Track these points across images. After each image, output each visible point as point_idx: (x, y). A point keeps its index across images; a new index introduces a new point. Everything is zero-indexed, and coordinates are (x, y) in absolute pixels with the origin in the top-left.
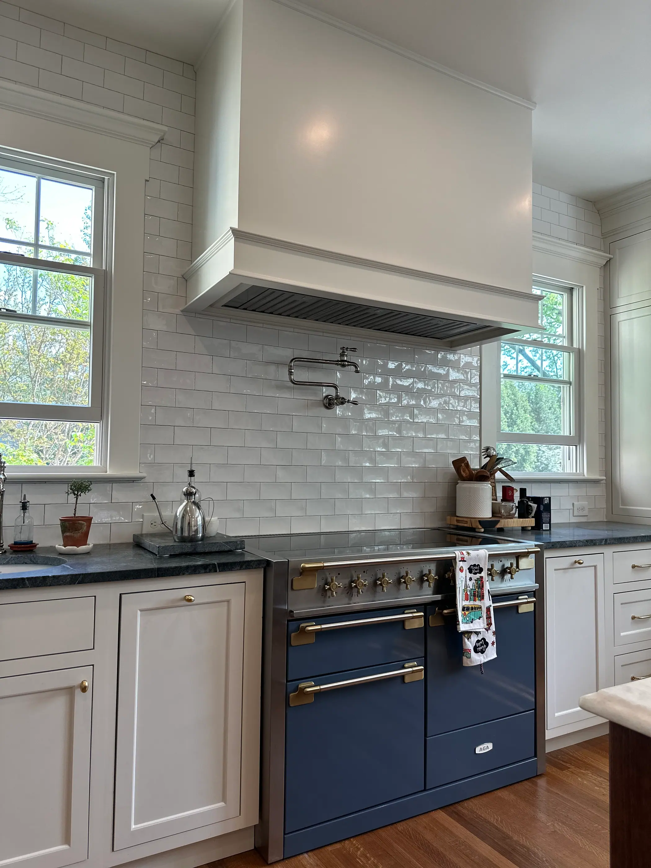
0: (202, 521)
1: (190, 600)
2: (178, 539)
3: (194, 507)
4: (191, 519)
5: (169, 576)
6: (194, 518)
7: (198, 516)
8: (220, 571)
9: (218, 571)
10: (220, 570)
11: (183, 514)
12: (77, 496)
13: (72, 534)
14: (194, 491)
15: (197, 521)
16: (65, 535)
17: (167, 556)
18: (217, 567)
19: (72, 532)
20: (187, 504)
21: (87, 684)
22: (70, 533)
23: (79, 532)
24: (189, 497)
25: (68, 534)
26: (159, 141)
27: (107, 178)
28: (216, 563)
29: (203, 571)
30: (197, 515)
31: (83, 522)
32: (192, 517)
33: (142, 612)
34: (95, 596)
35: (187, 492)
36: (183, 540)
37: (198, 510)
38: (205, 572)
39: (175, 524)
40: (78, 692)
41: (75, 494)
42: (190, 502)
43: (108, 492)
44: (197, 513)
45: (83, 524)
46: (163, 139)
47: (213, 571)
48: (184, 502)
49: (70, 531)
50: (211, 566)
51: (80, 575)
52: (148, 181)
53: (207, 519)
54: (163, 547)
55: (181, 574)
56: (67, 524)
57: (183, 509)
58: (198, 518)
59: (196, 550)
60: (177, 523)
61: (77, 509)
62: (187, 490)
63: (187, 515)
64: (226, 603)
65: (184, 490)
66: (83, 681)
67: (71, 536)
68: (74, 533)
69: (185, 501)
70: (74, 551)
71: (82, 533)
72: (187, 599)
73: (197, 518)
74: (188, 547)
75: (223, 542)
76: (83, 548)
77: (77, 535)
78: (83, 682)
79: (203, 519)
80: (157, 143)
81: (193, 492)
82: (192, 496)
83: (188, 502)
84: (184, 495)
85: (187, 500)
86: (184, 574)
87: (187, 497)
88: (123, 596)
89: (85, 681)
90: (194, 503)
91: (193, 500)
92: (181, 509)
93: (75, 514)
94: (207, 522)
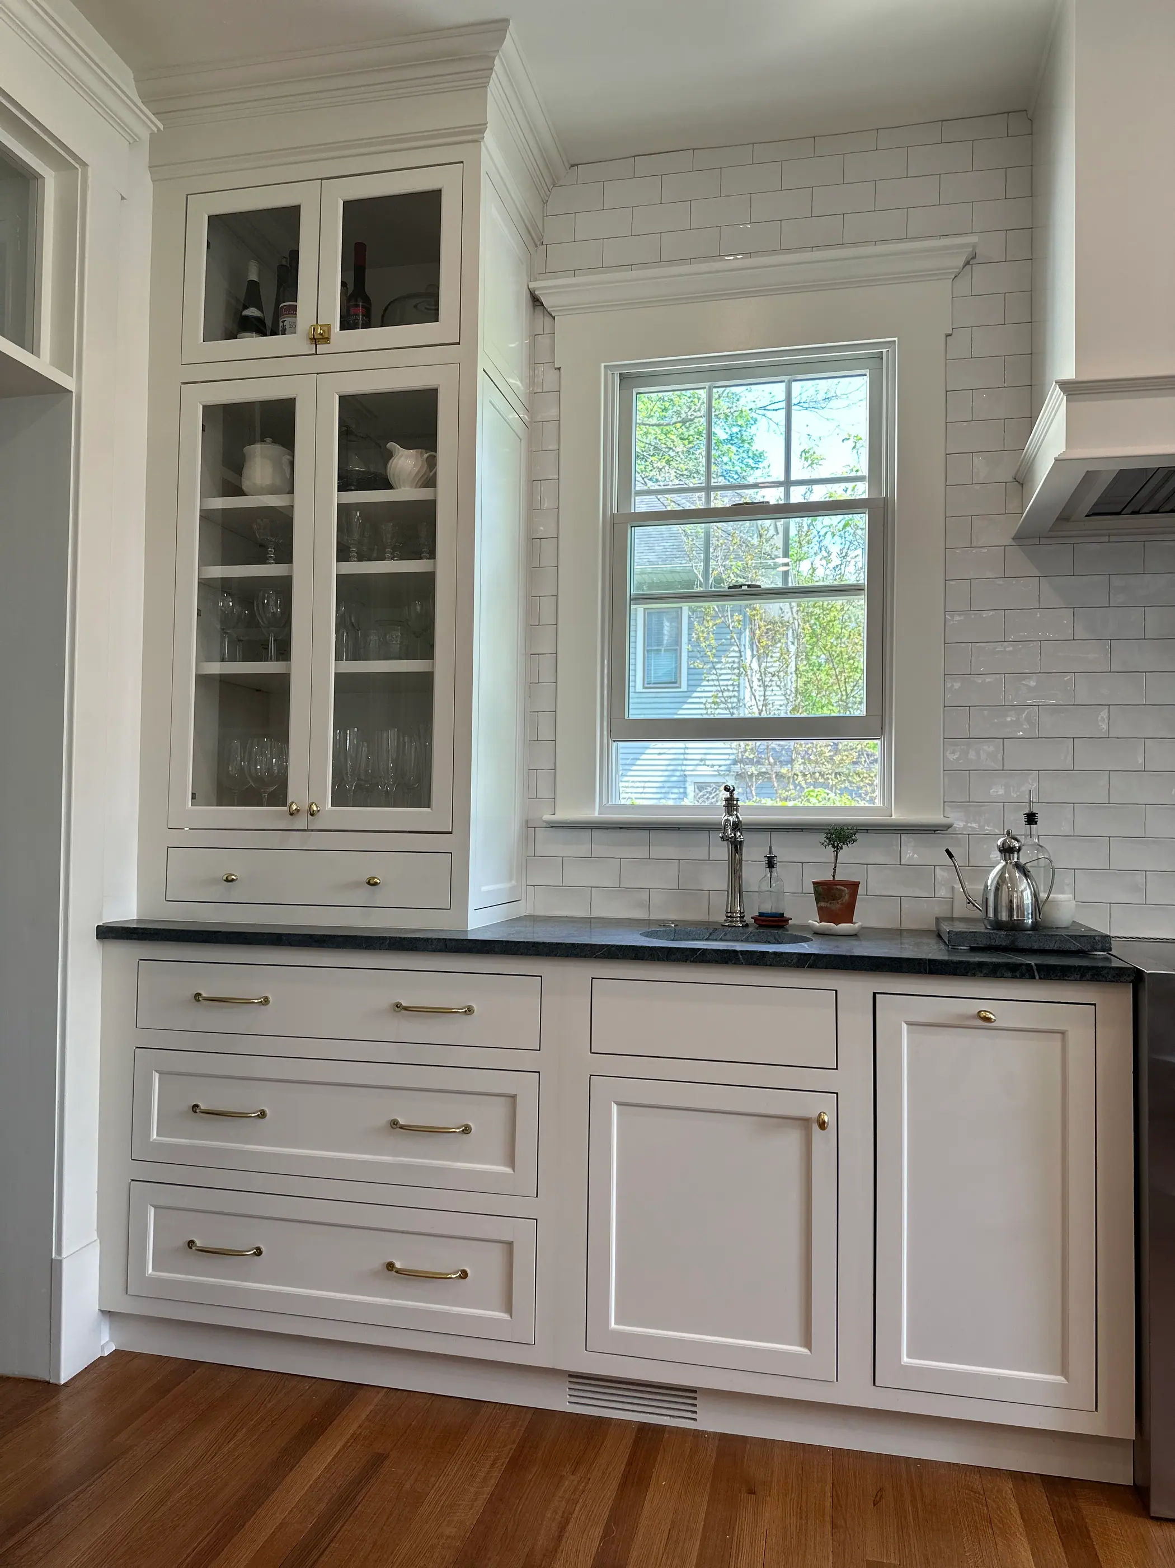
0: (1032, 900)
1: (988, 1020)
2: (991, 926)
3: (1017, 875)
4: (1011, 893)
5: (949, 975)
6: (1017, 892)
7: (1025, 889)
8: (1040, 978)
9: (1037, 977)
10: (1042, 976)
11: (998, 883)
12: (837, 849)
13: (828, 905)
14: (1017, 845)
15: (1022, 898)
16: (819, 905)
17: (965, 948)
18: (1035, 971)
19: (827, 902)
20: (1004, 867)
21: (826, 1119)
22: (826, 904)
23: (838, 903)
24: (1007, 854)
25: (822, 904)
26: (967, 263)
27: (885, 350)
28: (1033, 964)
29: (1010, 975)
30: (1023, 887)
31: (843, 888)
32: (1013, 890)
33: (910, 1027)
34: (836, 991)
35: (1003, 847)
36: (998, 925)
37: (1025, 881)
38: (1014, 977)
39: (985, 900)
40: (815, 1127)
41: (834, 846)
42: (1011, 863)
43: (895, 847)
44: (1023, 884)
45: (844, 891)
46: (974, 258)
47: (1027, 975)
48: (1000, 863)
49: (826, 900)
50: (1024, 967)
51: (812, 954)
52: (950, 335)
53: (1043, 895)
54: (957, 933)
55: (969, 974)
56: (820, 888)
57: (997, 873)
58: (1024, 893)
59: (1016, 944)
60: (987, 899)
61: (837, 869)
62: (1004, 843)
63: (1005, 886)
64: (1059, 1035)
65: (999, 844)
66: (820, 1113)
67: (826, 907)
68: (831, 903)
69: (1002, 861)
70: (830, 929)
71: (842, 904)
72: (982, 1016)
73: (1022, 892)
74: (1001, 938)
75: (1067, 935)
76: (844, 927)
77: (836, 906)
78: (820, 1115)
79: (1035, 896)
80: (964, 267)
81: (1015, 847)
82: (1013, 853)
83: (1007, 863)
84: (1000, 851)
85: (1005, 860)
86: (974, 975)
87: (1005, 855)
88: (877, 995)
89: (824, 1113)
90: (1018, 866)
91: (1016, 860)
92: (995, 874)
93: (834, 876)
94: (1041, 901)
